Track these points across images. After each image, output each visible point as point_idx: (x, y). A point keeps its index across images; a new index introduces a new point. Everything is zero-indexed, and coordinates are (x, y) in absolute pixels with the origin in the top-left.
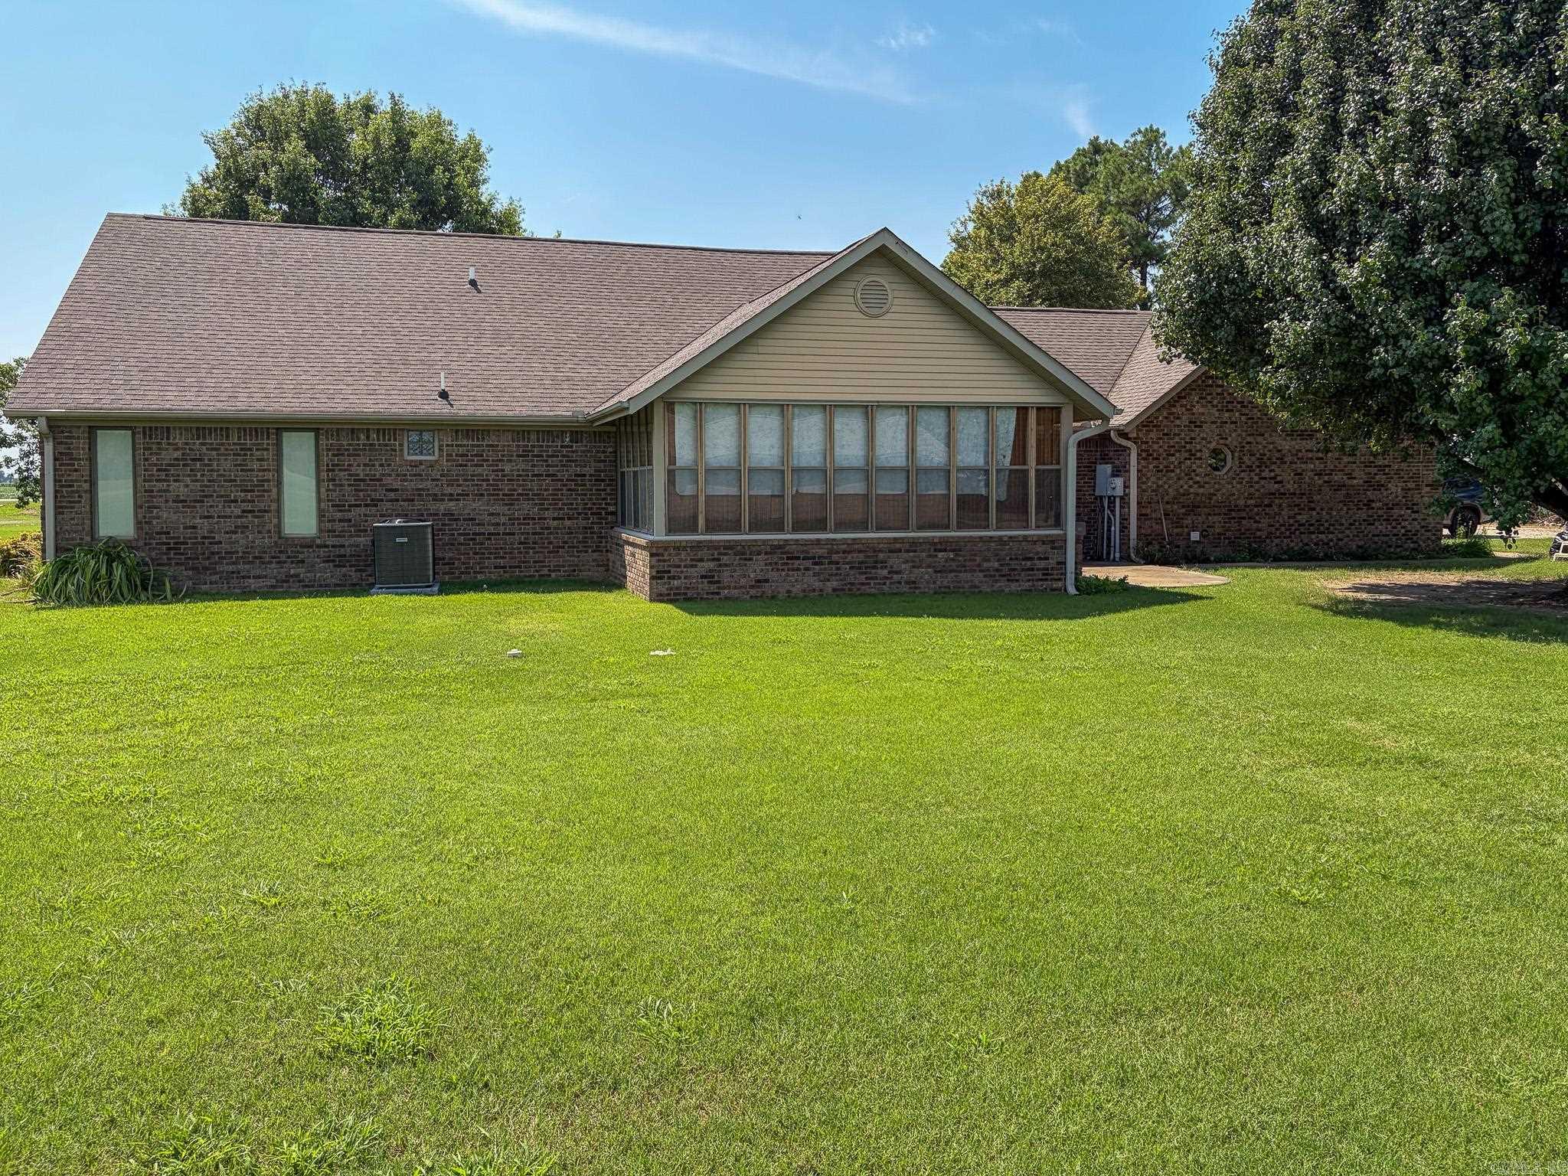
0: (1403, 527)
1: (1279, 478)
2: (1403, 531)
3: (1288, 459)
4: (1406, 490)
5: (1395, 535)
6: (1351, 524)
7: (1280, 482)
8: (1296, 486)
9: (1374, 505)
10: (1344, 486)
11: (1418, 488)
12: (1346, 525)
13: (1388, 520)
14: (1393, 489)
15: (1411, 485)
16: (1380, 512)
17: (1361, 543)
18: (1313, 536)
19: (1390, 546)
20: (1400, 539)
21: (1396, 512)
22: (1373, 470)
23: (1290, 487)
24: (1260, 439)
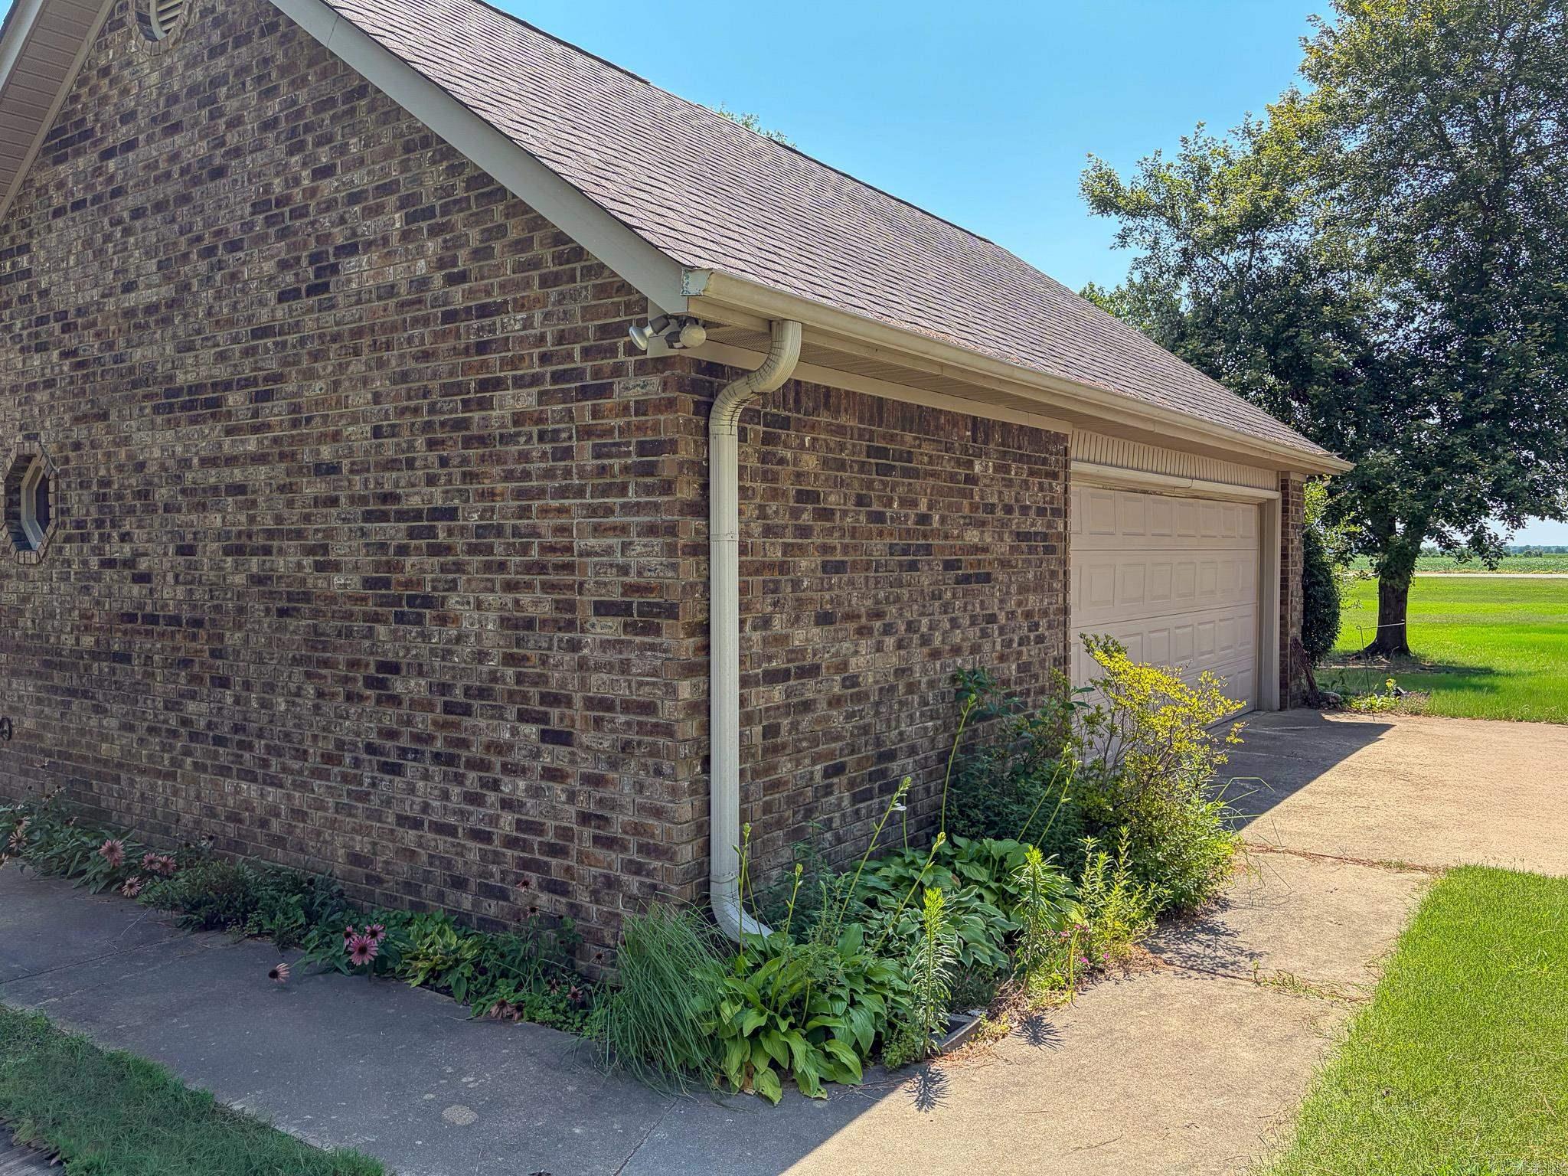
0: (507, 804)
1: (143, 565)
2: (507, 820)
3: (162, 494)
4: (517, 625)
5: (477, 835)
6: (327, 758)
7: (143, 578)
8: (180, 589)
9: (399, 686)
10: (306, 597)
11: (566, 620)
12: (314, 761)
13: (450, 760)
14: (469, 621)
15: (538, 604)
16: (423, 721)
17: (361, 845)
18: (228, 785)
19: (459, 883)
20: (497, 859)
21: (483, 728)
22: (394, 532)
23: (171, 595)
24: (99, 427)
